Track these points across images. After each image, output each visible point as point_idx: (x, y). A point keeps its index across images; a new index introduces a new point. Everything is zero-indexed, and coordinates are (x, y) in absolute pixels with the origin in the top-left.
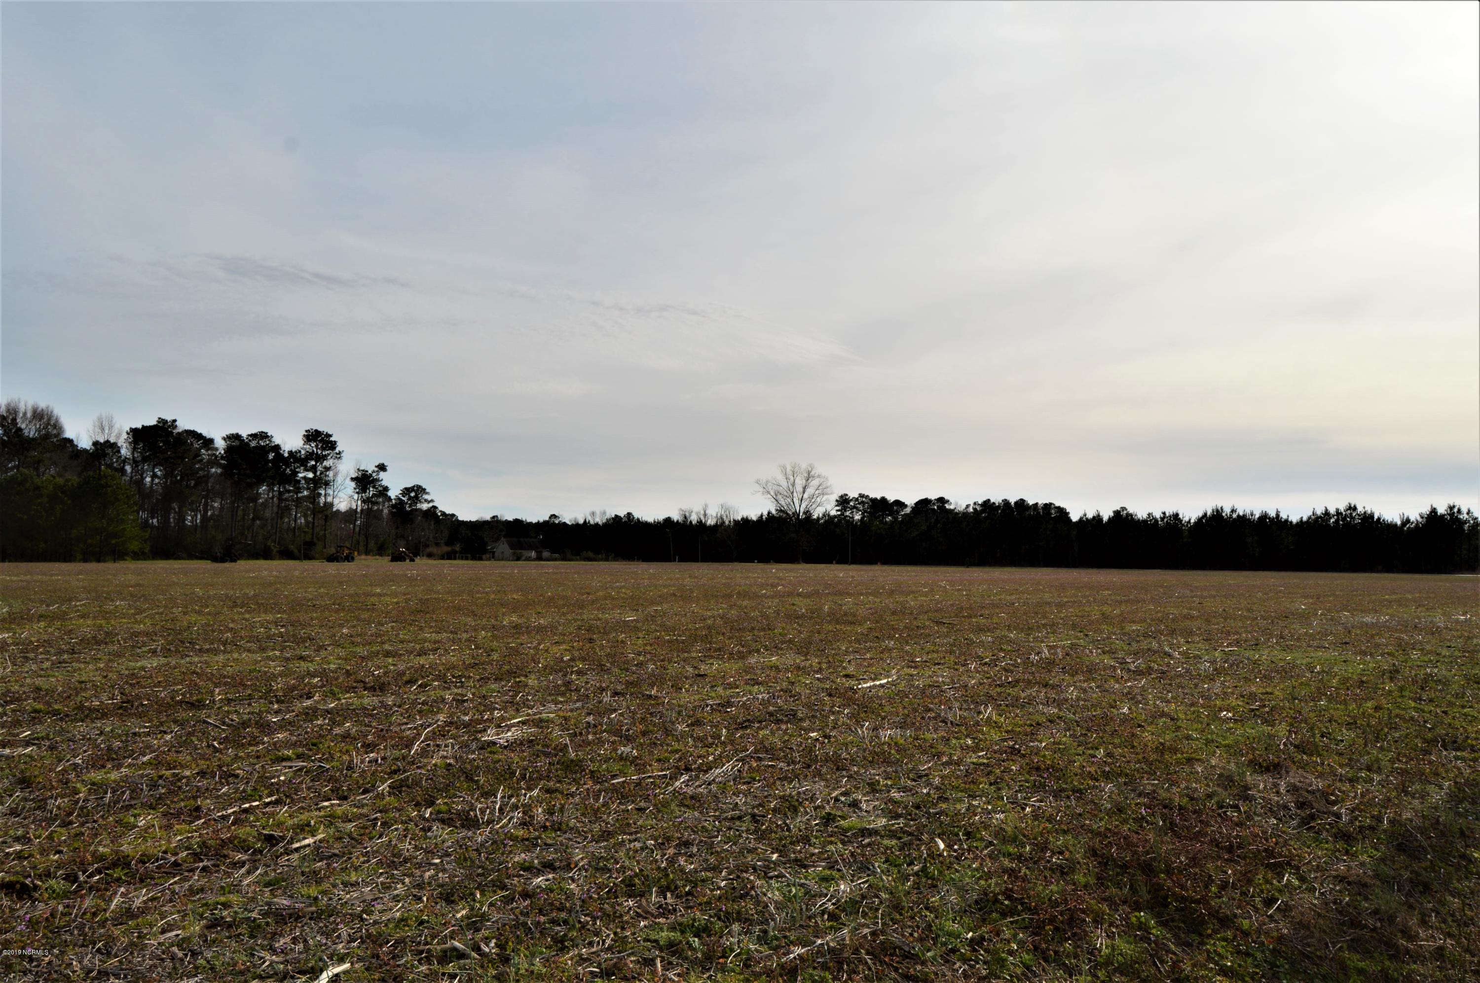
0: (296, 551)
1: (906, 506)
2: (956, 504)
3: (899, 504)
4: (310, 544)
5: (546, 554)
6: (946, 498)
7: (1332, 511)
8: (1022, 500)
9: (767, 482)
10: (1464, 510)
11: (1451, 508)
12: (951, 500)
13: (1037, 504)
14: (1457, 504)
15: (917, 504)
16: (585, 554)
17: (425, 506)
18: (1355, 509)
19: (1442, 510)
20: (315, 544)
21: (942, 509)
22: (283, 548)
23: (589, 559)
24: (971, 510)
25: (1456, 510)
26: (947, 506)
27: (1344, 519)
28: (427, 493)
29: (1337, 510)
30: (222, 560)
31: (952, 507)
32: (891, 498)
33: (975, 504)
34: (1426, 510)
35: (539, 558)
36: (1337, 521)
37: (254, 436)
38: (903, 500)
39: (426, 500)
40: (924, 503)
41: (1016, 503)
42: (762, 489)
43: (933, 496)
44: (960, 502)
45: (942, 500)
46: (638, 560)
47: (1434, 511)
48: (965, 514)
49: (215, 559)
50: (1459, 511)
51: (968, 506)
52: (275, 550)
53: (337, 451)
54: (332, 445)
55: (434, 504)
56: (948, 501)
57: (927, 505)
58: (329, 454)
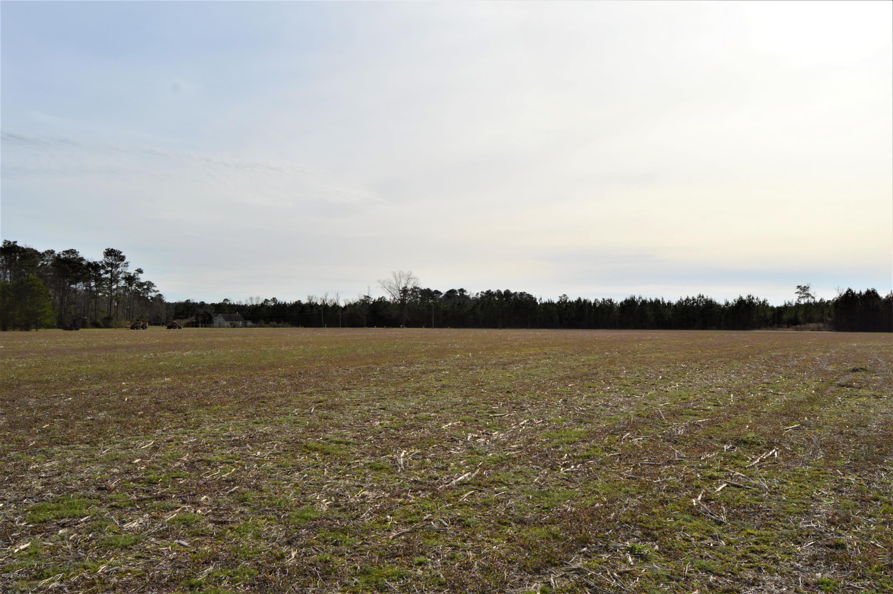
0: (101, 323)
1: (441, 294)
2: (471, 292)
3: (437, 292)
4: (109, 319)
5: (249, 323)
6: (465, 289)
7: (691, 298)
8: (507, 290)
9: (384, 282)
10: (755, 298)
11: (749, 296)
12: (467, 290)
13: (516, 292)
14: (752, 294)
15: (448, 292)
16: (271, 323)
17: (153, 295)
18: (703, 297)
19: (745, 297)
20: (112, 319)
21: (462, 295)
22: (93, 321)
23: (275, 326)
24: (479, 296)
25: (751, 298)
26: (465, 294)
27: (697, 302)
28: (155, 286)
29: (693, 297)
30: (71, 329)
31: (468, 294)
32: (433, 289)
33: (482, 292)
34: (737, 298)
35: (246, 326)
36: (693, 303)
37: (67, 252)
38: (439, 290)
39: (154, 291)
40: (452, 292)
41: (505, 292)
42: (381, 286)
43: (457, 288)
44: (473, 292)
45: (462, 290)
46: (302, 326)
47: (741, 298)
48: (475, 299)
49: (66, 329)
50: (753, 298)
51: (477, 294)
52: (89, 322)
53: (125, 261)
54: (122, 259)
55: (160, 293)
56: (465, 291)
57: (453, 293)
58: (119, 264)
